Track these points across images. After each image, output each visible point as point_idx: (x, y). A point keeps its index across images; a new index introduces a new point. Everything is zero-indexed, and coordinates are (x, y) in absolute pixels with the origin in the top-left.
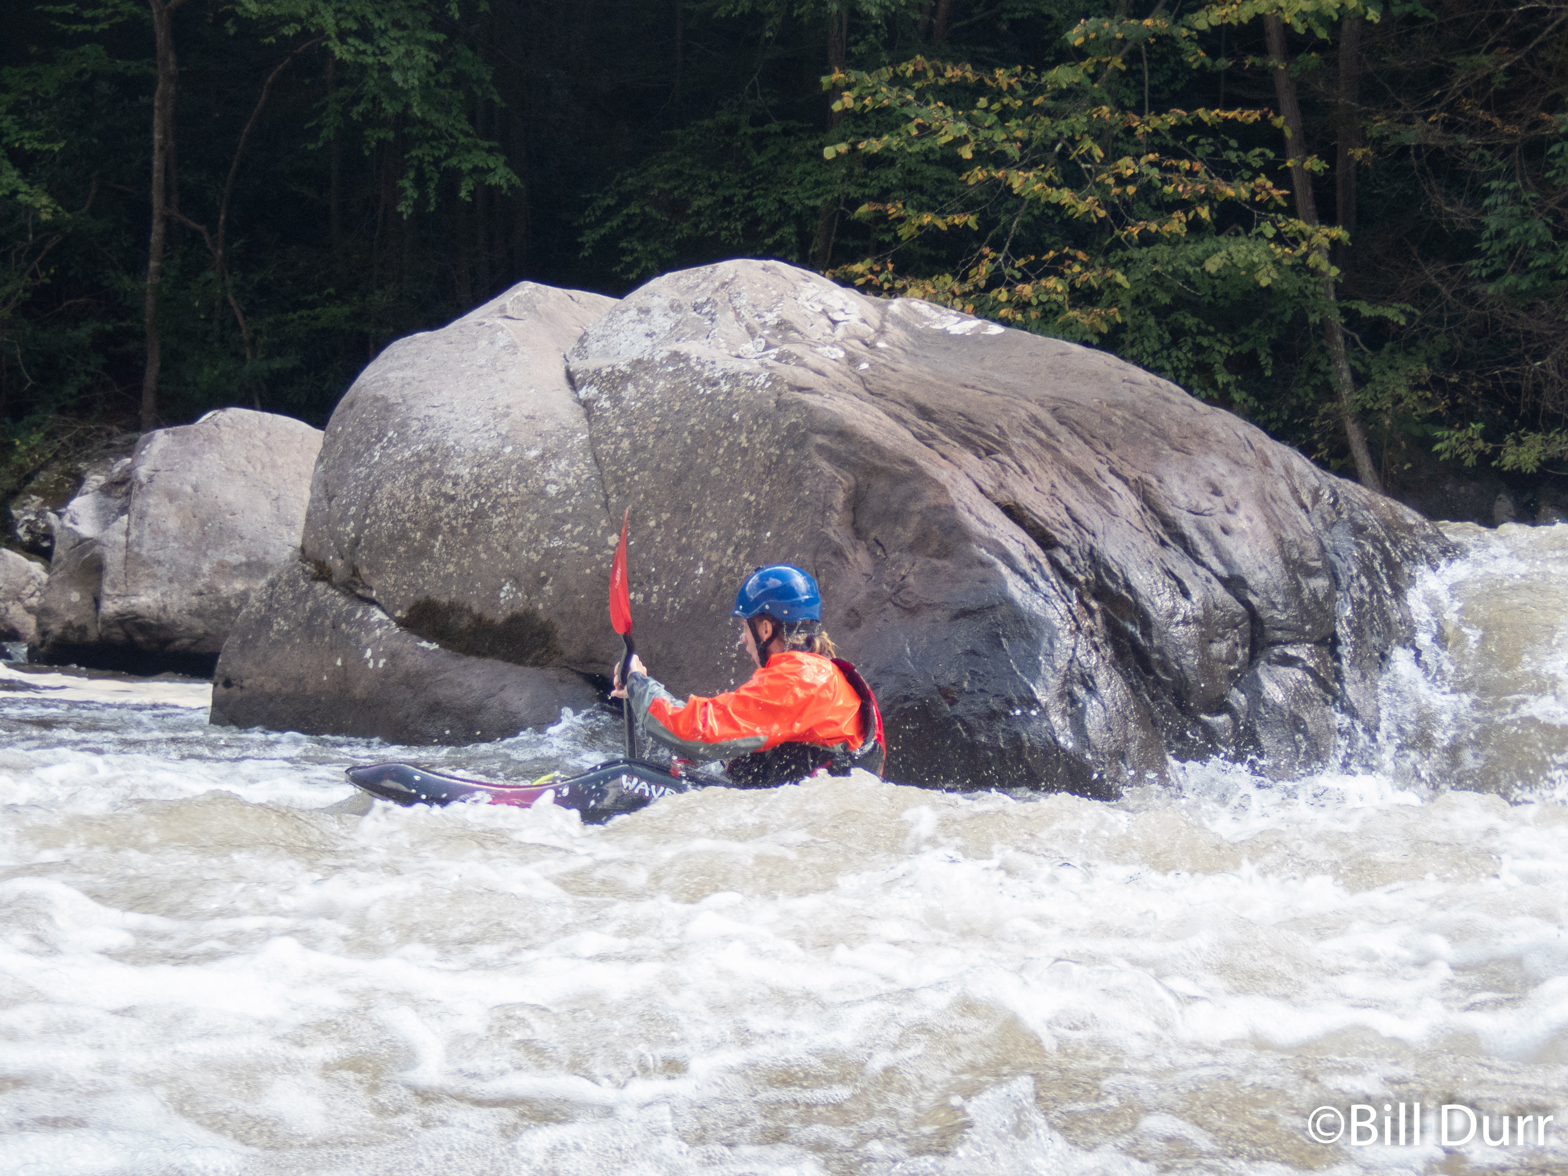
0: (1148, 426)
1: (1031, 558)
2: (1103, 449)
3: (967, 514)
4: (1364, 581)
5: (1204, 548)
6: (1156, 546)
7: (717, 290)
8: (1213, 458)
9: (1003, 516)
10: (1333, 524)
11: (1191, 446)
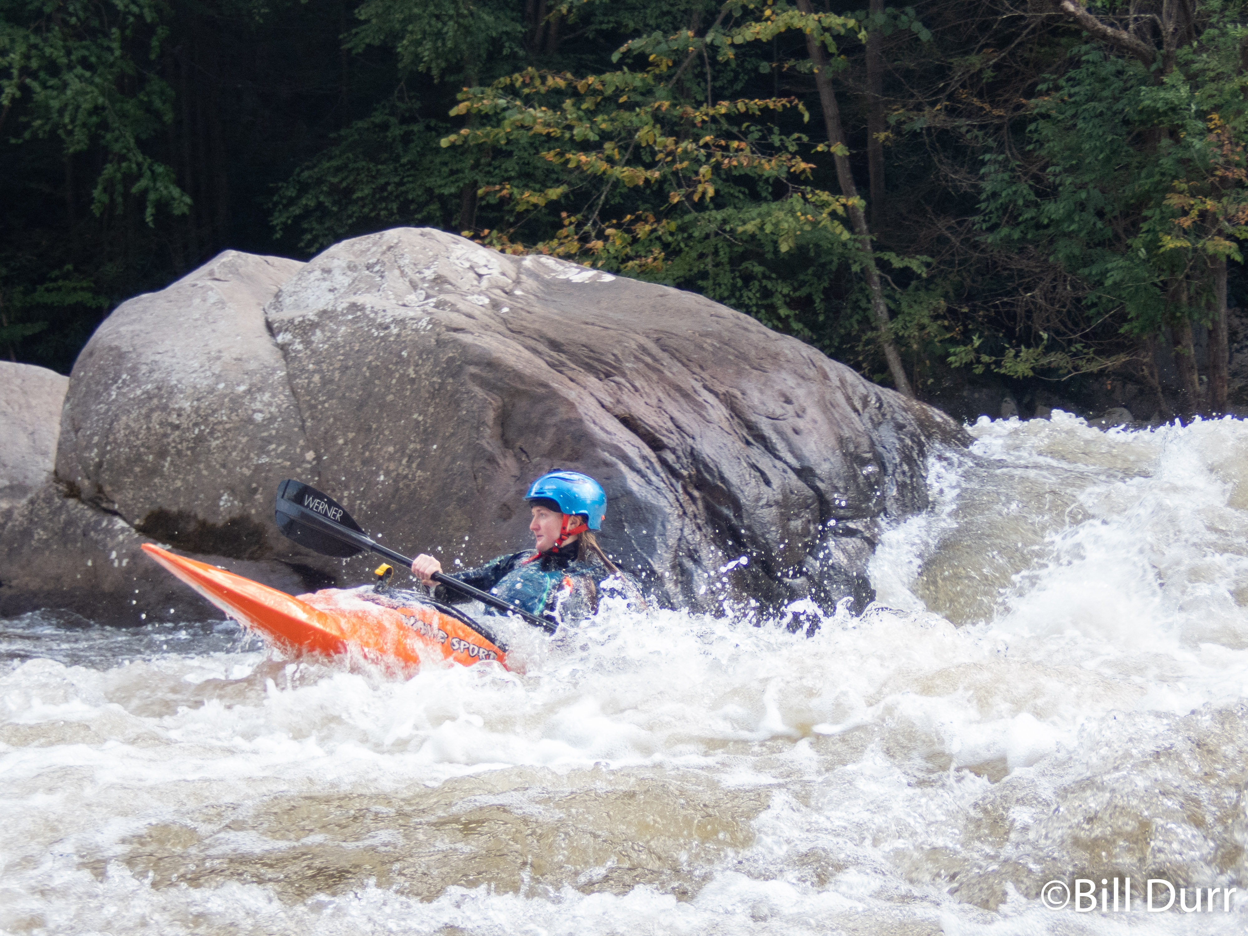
0: (731, 350)
1: (644, 458)
2: (697, 370)
3: (592, 425)
4: (906, 468)
5: (781, 446)
6: (743, 445)
7: (384, 253)
8: (784, 375)
9: (621, 426)
10: (880, 424)
11: (767, 367)
